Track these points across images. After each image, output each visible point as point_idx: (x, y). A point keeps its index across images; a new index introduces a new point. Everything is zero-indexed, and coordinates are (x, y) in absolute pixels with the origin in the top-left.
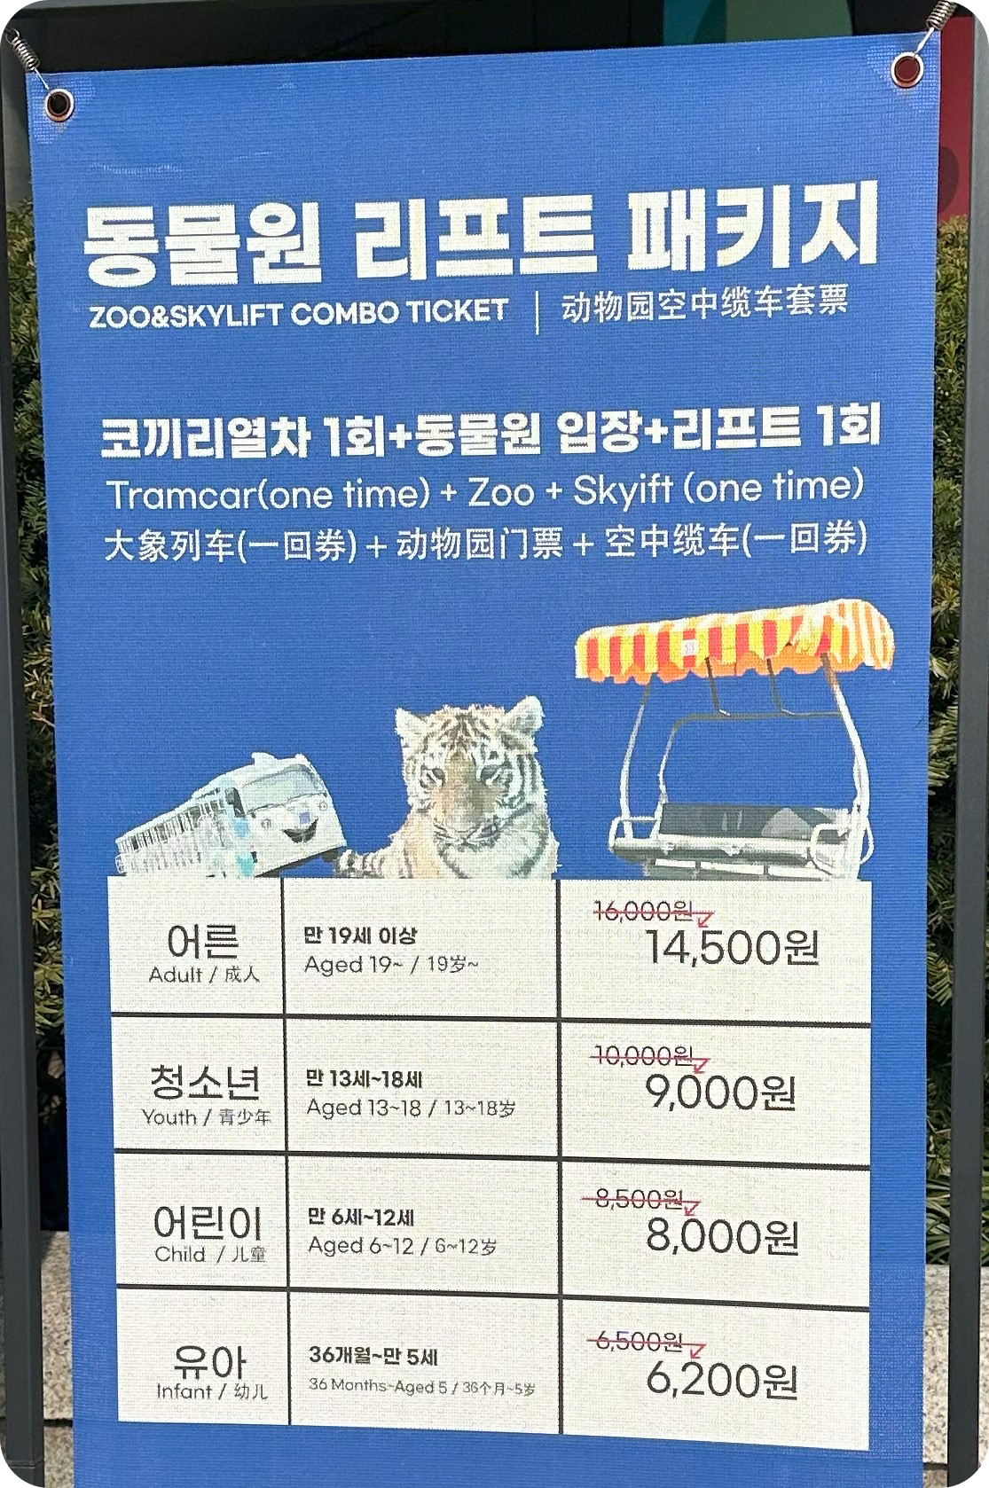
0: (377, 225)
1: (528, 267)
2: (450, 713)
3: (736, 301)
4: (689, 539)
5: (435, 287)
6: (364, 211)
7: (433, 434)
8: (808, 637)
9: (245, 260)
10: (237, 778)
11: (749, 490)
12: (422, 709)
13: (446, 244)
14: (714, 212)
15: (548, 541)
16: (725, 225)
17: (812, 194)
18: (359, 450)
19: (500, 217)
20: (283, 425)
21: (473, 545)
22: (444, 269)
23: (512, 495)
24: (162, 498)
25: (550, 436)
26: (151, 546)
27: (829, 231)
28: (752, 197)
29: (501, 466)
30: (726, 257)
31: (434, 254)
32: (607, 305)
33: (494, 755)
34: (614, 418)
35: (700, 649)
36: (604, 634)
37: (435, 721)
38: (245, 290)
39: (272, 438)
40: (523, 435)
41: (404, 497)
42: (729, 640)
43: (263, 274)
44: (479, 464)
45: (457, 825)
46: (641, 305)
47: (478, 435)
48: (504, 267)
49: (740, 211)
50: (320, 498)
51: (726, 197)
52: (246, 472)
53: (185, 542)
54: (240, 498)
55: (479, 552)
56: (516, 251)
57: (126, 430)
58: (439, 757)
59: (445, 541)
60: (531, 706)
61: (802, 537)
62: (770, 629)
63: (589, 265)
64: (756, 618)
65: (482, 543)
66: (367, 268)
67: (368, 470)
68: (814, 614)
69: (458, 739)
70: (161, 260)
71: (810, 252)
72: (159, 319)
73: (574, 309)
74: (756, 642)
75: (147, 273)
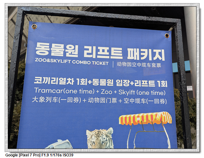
0: (88, 49)
1: (112, 57)
2: (96, 131)
3: (144, 65)
4: (138, 101)
5: (97, 59)
6: (86, 47)
7: (95, 82)
8: (158, 118)
9: (65, 53)
10: (54, 145)
11: (147, 93)
12: (91, 130)
13: (99, 53)
14: (140, 52)
15: (114, 100)
16: (142, 54)
17: (154, 51)
18: (83, 84)
19: (107, 50)
20: (69, 79)
21: (102, 100)
22: (98, 57)
23: (109, 92)
24: (45, 91)
25: (115, 83)
26: (42, 99)
27: (157, 56)
28: (146, 50)
29: (107, 88)
30: (142, 58)
31: (97, 55)
32: (124, 64)
33: (104, 139)
34: (125, 81)
35: (140, 119)
36: (124, 116)
37: (93, 132)
38: (65, 57)
39: (67, 81)
40: (110, 83)
41: (90, 92)
42: (145, 118)
43: (68, 55)
44: (103, 87)
46: (129, 64)
47: (103, 82)
48: (108, 57)
49: (144, 52)
50: (75, 92)
51: (142, 50)
52: (62, 87)
53: (48, 99)
54: (60, 91)
55: (103, 102)
56: (110, 55)
57: (40, 79)
58: (94, 139)
59: (97, 100)
60: (111, 129)
61: (156, 101)
62: (152, 116)
63: (122, 58)
64: (149, 114)
65: (103, 100)
66: (86, 56)
67: (84, 87)
68: (159, 114)
69: (98, 136)
70: (50, 52)
71: (155, 58)
72: (48, 61)
73: (119, 64)
74: (150, 118)
75: (47, 53)
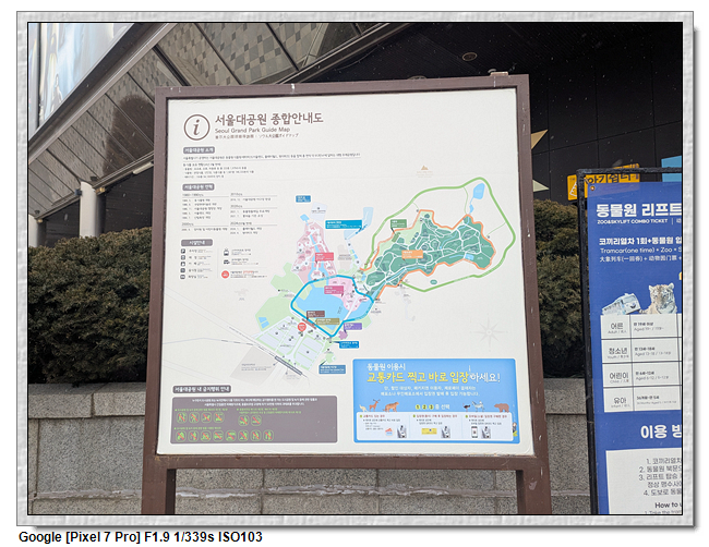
0: (646, 208)
1: (671, 214)
2: (658, 286)
5: (655, 217)
6: (644, 205)
7: (655, 241)
9: (624, 213)
10: (622, 298)
13: (657, 210)
18: (643, 243)
19: (666, 206)
20: (630, 239)
22: (657, 214)
23: (668, 250)
24: (610, 251)
25: (675, 241)
26: (608, 259)
29: (666, 246)
31: (655, 212)
33: (666, 293)
37: (656, 287)
38: (624, 218)
39: (628, 241)
40: (670, 241)
41: (650, 251)
43: (626, 215)
44: (663, 245)
45: (660, 305)
47: (663, 240)
48: (667, 214)
50: (636, 251)
52: (624, 247)
53: (613, 258)
54: (622, 251)
56: (669, 212)
57: (604, 240)
58: (656, 293)
59: (657, 258)
60: (672, 285)
63: (680, 214)
65: (663, 258)
66: (644, 214)
67: (644, 246)
69: (659, 290)
70: (610, 213)
72: (609, 222)
75: (607, 215)
